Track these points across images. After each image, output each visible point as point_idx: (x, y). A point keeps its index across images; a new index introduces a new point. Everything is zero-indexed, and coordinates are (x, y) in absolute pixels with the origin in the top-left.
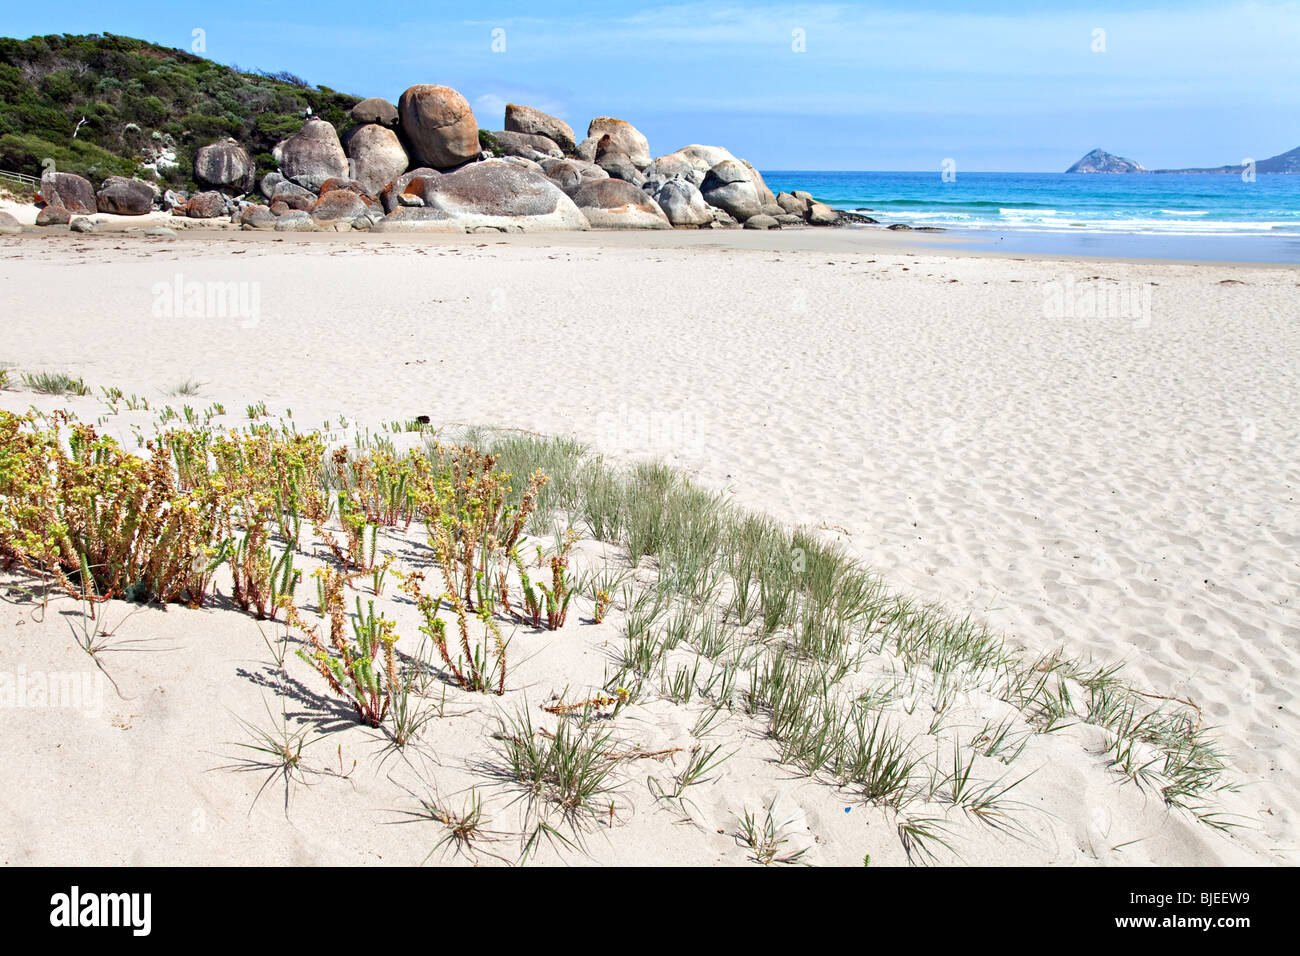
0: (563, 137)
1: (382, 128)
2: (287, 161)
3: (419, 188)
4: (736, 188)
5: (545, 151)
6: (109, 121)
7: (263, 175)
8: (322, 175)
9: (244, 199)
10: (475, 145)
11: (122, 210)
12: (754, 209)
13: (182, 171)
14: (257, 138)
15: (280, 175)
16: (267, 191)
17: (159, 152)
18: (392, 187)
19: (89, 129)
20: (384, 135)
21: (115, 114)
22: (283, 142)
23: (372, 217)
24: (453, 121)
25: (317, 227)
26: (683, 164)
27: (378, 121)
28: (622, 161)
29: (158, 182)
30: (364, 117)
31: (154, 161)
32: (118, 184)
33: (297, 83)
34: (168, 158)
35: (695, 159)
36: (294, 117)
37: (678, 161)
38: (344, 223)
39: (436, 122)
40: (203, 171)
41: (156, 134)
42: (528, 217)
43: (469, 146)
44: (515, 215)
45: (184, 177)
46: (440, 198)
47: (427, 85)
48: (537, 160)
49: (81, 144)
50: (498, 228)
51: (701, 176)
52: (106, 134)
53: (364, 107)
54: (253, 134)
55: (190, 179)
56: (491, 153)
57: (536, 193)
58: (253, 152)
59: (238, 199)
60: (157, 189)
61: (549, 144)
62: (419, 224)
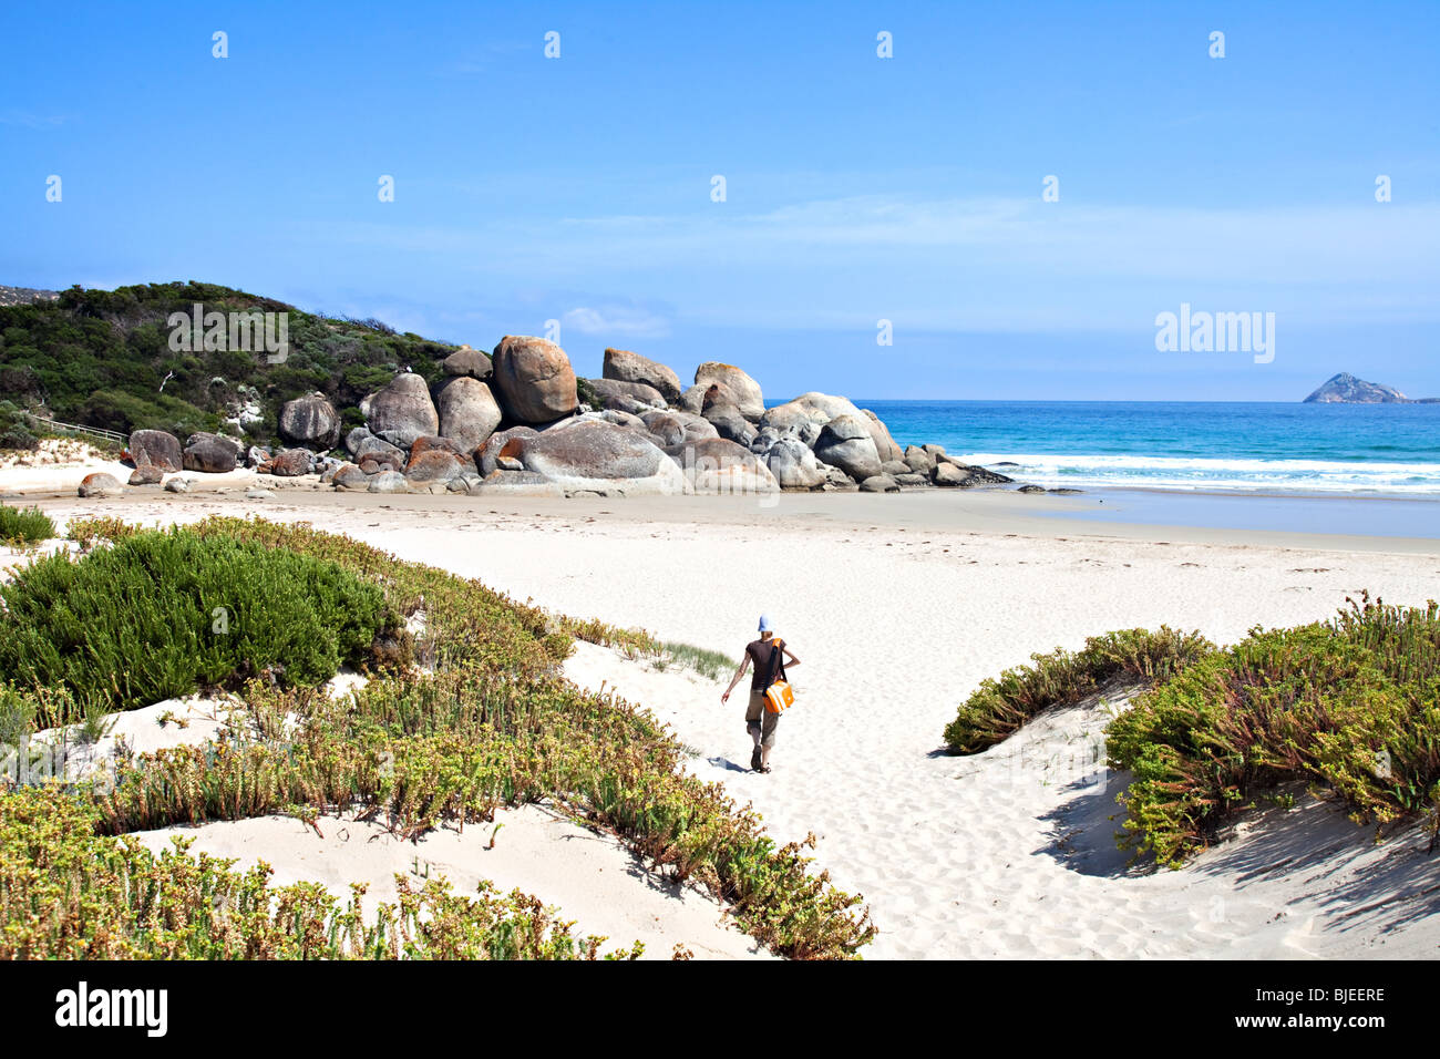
0: (667, 384)
1: (476, 381)
2: (374, 415)
3: (517, 450)
4: (853, 446)
5: (647, 402)
6: (196, 375)
7: (349, 430)
8: (412, 432)
9: (327, 455)
10: (573, 399)
11: (207, 467)
12: (874, 468)
13: (266, 426)
14: (344, 391)
15: (367, 430)
16: (352, 446)
17: (243, 406)
18: (486, 446)
19: (175, 383)
20: (476, 389)
21: (202, 368)
22: (371, 396)
23: (468, 479)
24: (550, 375)
25: (412, 489)
26: (799, 416)
27: (471, 374)
28: (732, 415)
29: (241, 437)
30: (456, 370)
31: (237, 416)
32: (205, 440)
33: (384, 331)
34: (252, 413)
35: (813, 410)
36: (383, 369)
37: (793, 412)
38: (439, 485)
39: (532, 376)
40: (288, 427)
41: (242, 388)
42: (628, 480)
43: (566, 401)
44: (615, 478)
45: (268, 433)
46: (538, 460)
47: (523, 337)
48: (637, 412)
49: (168, 399)
50: (597, 492)
51: (816, 430)
52: (192, 388)
53: (456, 359)
54: (340, 387)
55: (274, 434)
56: (589, 407)
57: (637, 454)
58: (339, 406)
59: (322, 454)
60: (240, 445)
61: (651, 394)
62: (517, 487)
